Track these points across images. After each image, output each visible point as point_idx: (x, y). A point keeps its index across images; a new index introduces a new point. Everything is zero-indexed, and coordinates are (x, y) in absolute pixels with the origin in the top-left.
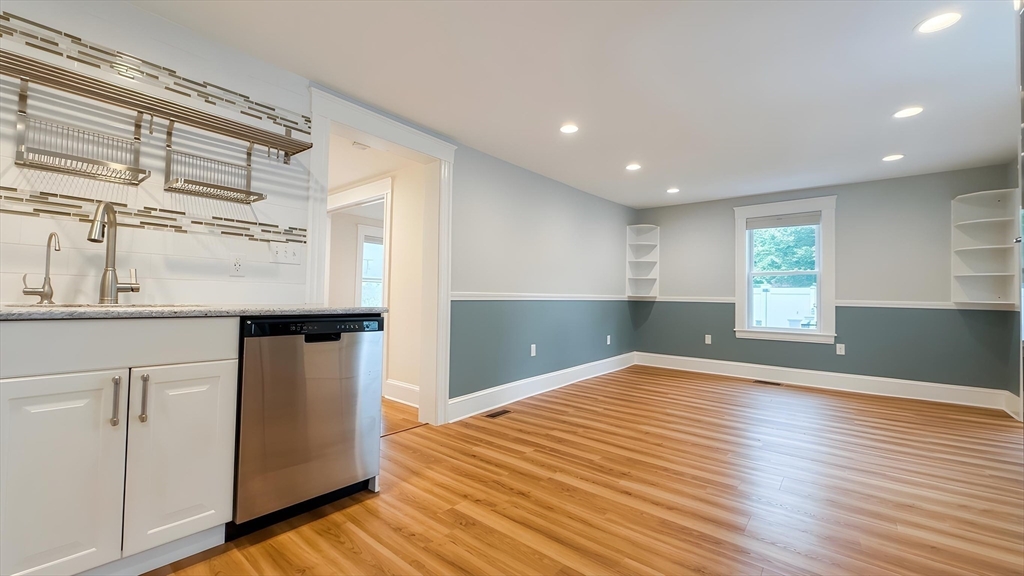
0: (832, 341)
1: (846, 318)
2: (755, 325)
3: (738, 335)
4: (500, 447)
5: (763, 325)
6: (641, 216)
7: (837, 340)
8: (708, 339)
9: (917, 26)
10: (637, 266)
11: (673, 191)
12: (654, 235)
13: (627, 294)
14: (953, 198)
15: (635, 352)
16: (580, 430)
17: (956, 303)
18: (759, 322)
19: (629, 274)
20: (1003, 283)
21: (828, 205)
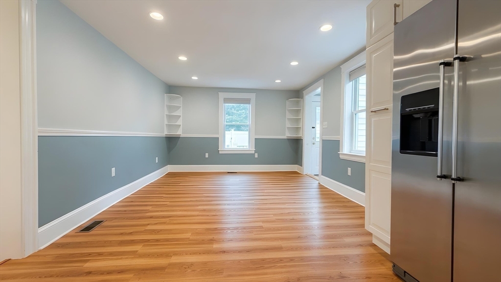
0: (253, 152)
1: (259, 143)
2: (226, 147)
3: (220, 152)
4: (111, 254)
5: (230, 147)
6: (172, 89)
7: (256, 152)
8: (207, 155)
9: (320, 27)
10: (170, 117)
11: (195, 78)
12: (179, 102)
13: (166, 133)
14: (288, 99)
15: (169, 165)
16: (167, 220)
17: (287, 137)
18: (228, 146)
19: (166, 122)
20: (297, 129)
21: (252, 96)
